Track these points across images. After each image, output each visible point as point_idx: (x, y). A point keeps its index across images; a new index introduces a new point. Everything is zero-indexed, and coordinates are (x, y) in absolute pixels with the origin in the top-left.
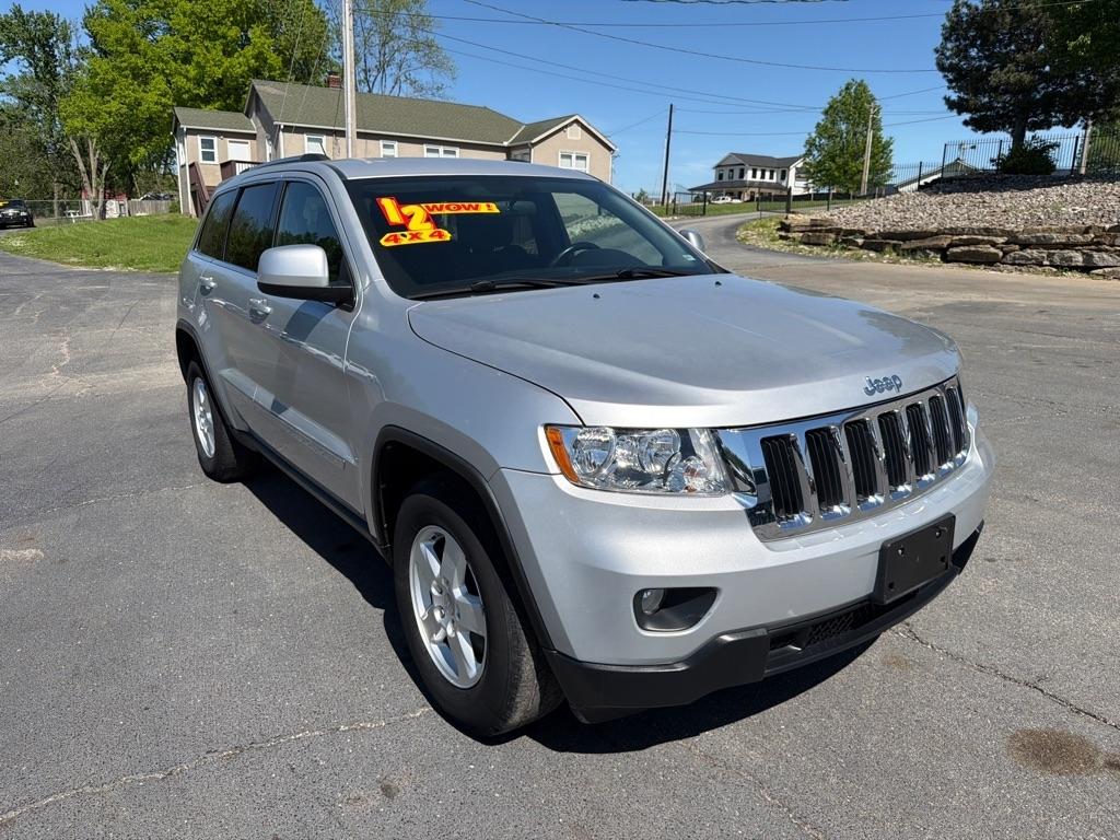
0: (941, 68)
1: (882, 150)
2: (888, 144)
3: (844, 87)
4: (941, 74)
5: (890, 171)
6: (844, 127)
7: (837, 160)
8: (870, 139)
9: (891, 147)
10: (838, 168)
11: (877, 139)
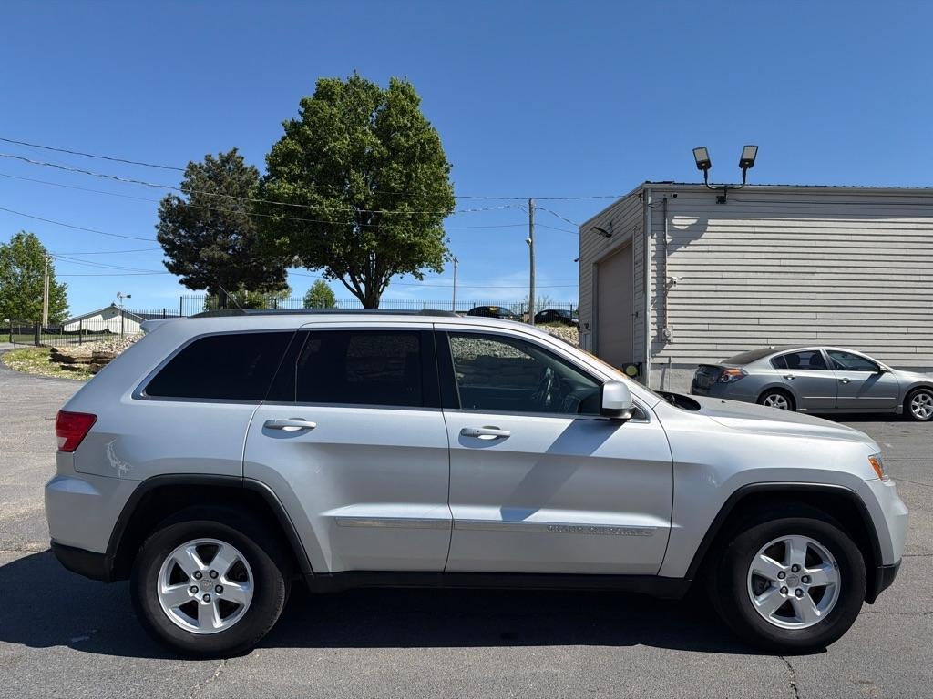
0: (161, 239)
1: (58, 293)
2: (63, 288)
3: (15, 236)
4: (160, 244)
5: (65, 311)
6: (18, 271)
7: (15, 298)
8: (47, 284)
9: (66, 291)
10: (16, 305)
11: (52, 284)
